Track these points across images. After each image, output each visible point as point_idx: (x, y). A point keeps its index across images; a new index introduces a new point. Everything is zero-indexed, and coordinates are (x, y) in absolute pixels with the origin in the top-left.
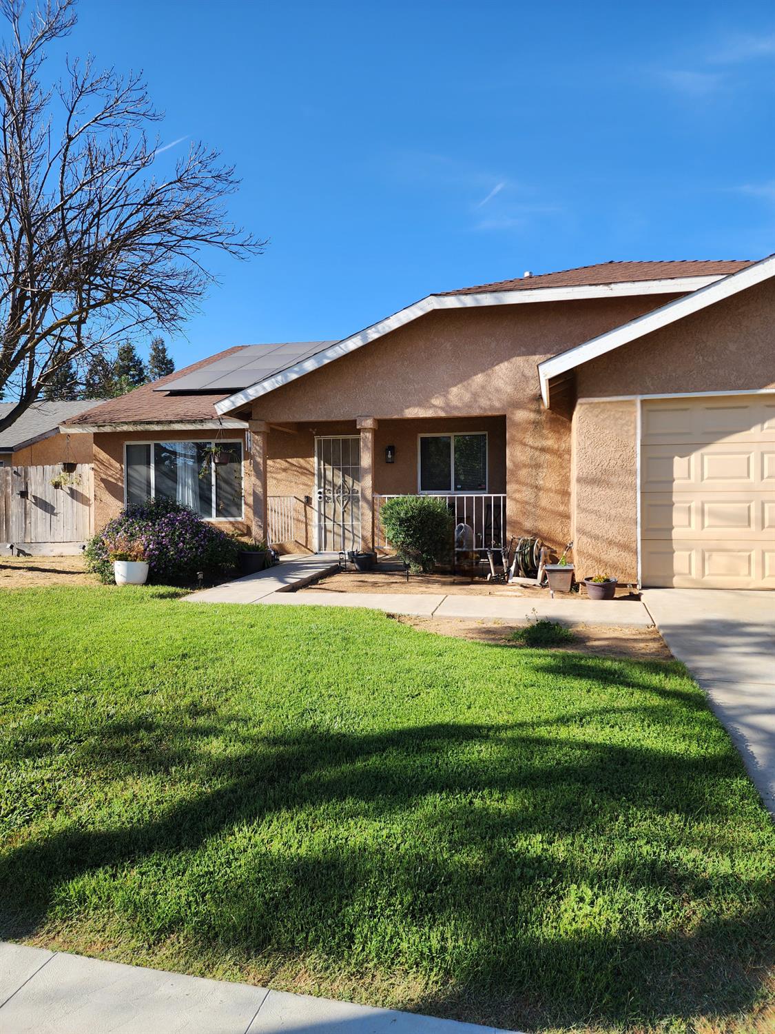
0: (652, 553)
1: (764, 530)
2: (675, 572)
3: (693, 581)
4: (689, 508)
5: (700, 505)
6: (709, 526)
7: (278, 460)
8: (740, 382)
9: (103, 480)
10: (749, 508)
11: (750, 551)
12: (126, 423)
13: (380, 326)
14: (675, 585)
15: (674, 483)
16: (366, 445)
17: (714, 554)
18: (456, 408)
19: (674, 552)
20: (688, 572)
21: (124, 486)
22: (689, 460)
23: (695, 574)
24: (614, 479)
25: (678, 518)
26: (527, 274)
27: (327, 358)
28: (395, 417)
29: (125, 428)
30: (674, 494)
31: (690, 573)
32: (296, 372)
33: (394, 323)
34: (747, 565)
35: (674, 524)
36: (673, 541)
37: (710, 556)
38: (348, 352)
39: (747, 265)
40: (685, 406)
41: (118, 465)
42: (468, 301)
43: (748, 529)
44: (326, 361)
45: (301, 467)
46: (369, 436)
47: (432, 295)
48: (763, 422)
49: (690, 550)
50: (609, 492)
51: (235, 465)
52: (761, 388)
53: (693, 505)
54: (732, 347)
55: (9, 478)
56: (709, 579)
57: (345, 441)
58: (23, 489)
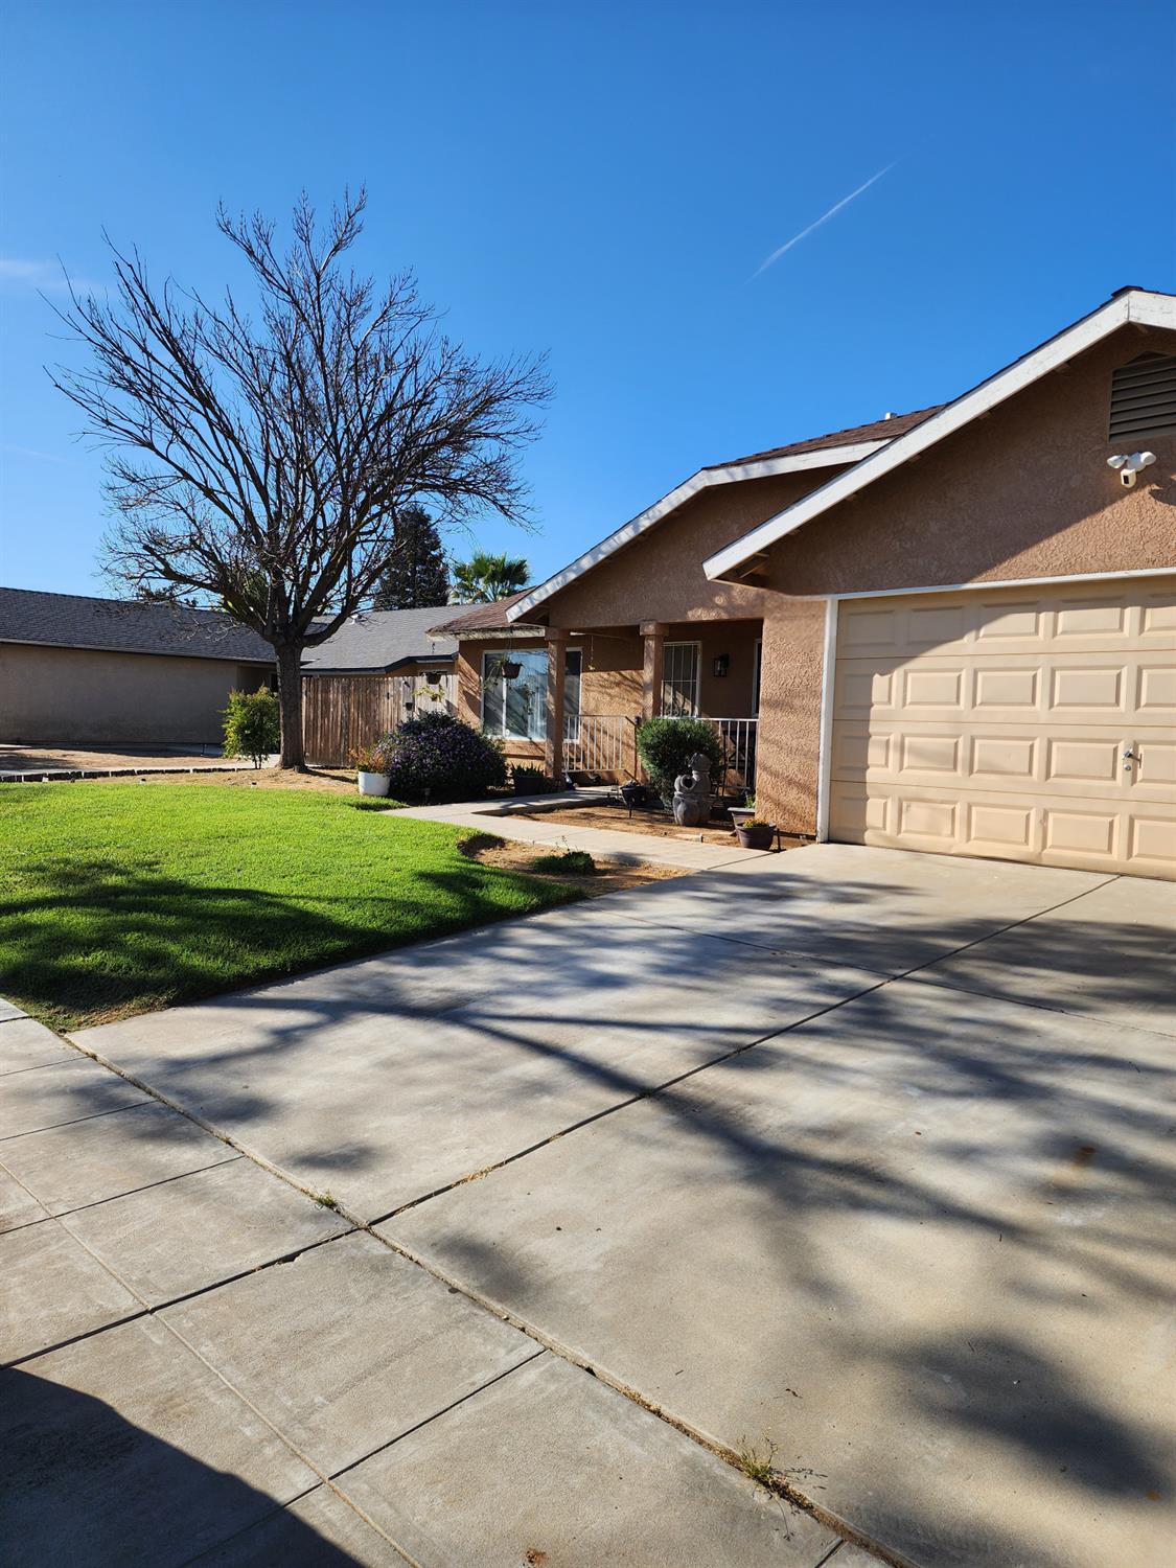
0: (844, 798)
1: (972, 776)
2: (867, 824)
3: (886, 838)
4: (888, 741)
5: (899, 739)
6: (909, 767)
7: (613, 673)
8: (942, 574)
9: (465, 693)
10: (956, 744)
11: (955, 802)
12: (477, 630)
13: (651, 513)
14: (867, 842)
15: (872, 709)
16: (648, 655)
17: (914, 805)
18: (740, 607)
19: (868, 799)
20: (881, 825)
21: (482, 700)
22: (891, 679)
23: (890, 830)
24: (797, 702)
25: (874, 754)
26: (888, 416)
27: (602, 553)
28: (678, 620)
29: (476, 636)
30: (871, 723)
31: (884, 827)
32: (574, 571)
33: (665, 508)
34: (950, 822)
35: (869, 762)
36: (867, 785)
37: (908, 806)
38: (621, 544)
39: (934, 412)
40: (888, 607)
41: (477, 677)
42: (738, 474)
43: (952, 774)
44: (601, 557)
45: (633, 681)
46: (652, 643)
47: (703, 469)
48: (978, 628)
49: (887, 797)
50: (793, 718)
51: (575, 678)
52: (966, 582)
53: (892, 738)
54: (934, 527)
55: (401, 689)
56: (906, 838)
57: (678, 649)
58: (411, 701)
